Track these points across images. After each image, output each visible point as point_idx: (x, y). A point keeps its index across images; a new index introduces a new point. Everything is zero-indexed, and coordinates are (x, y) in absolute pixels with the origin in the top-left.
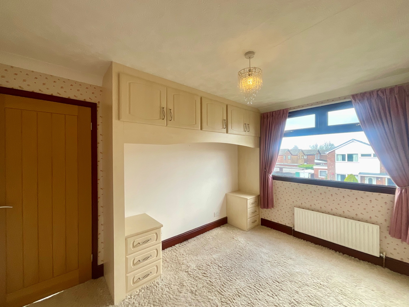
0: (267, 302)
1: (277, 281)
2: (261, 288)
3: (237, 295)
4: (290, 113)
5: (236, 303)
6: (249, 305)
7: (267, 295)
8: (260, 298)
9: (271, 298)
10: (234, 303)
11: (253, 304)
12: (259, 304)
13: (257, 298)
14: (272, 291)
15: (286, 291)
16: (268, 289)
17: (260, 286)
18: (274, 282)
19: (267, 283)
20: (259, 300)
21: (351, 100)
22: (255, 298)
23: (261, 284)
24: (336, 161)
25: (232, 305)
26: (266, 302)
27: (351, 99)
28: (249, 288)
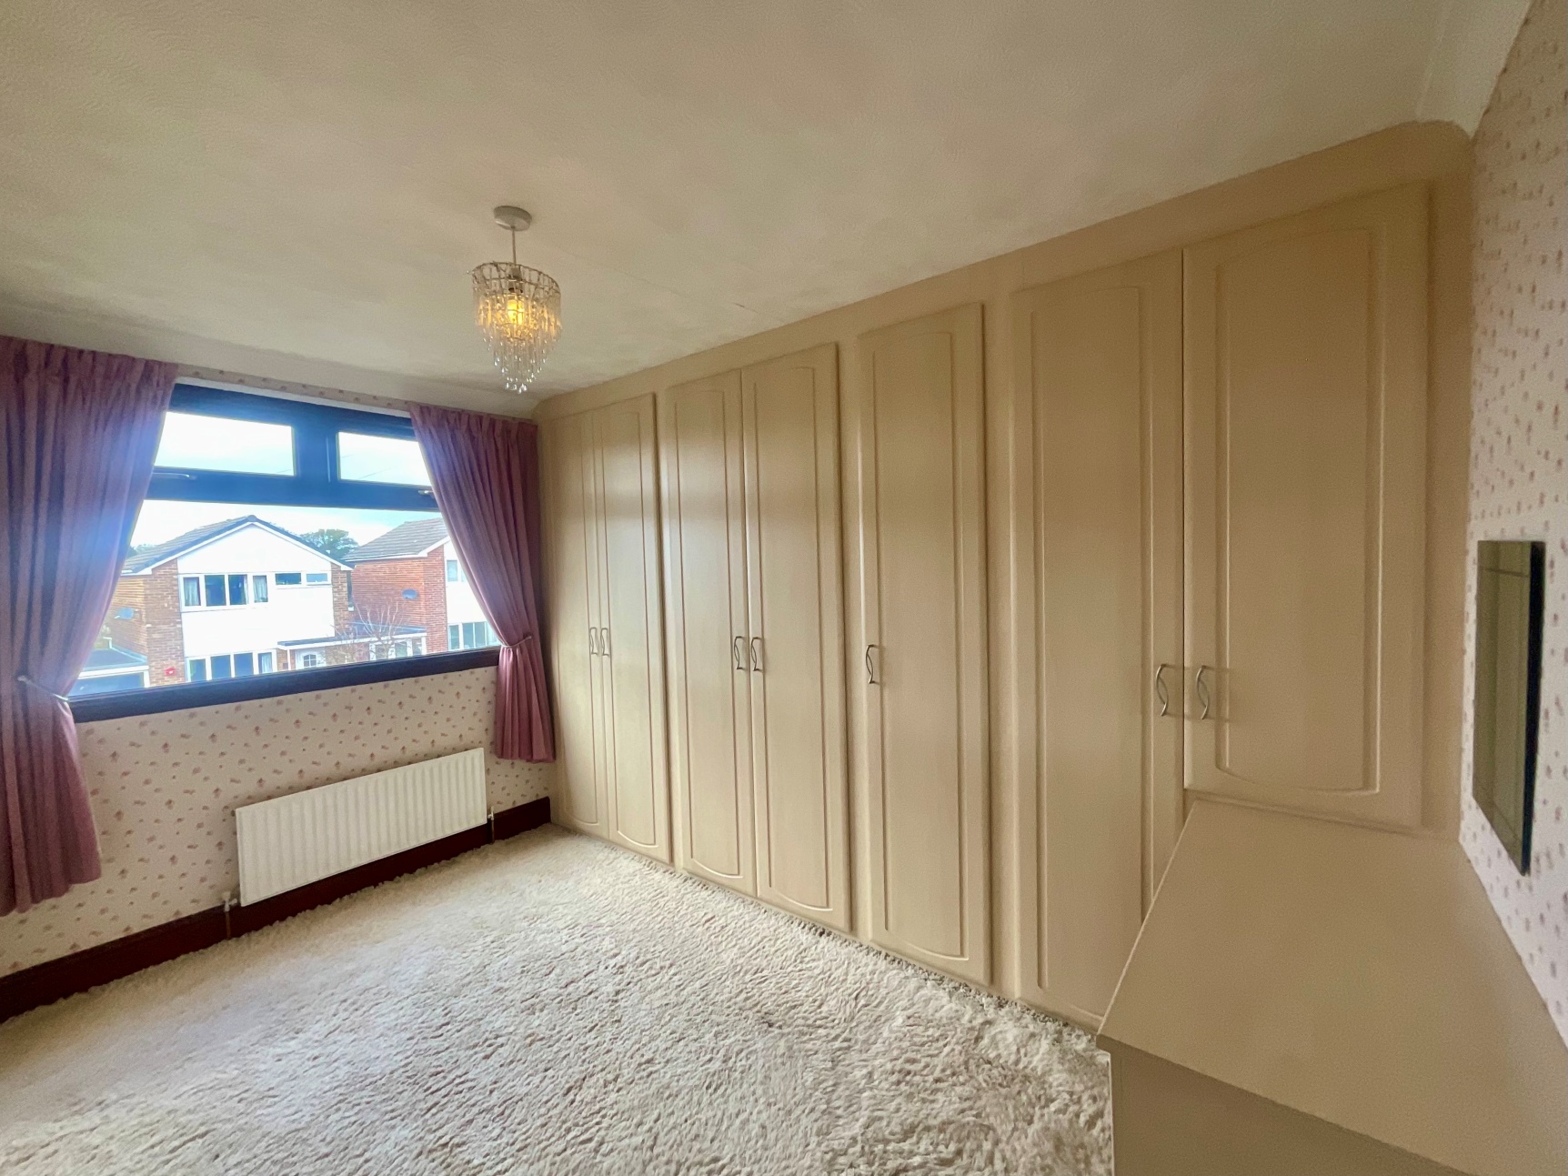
0: (512, 1062)
1: (441, 1027)
2: (449, 1072)
3: (451, 1151)
4: (180, 388)
5: (487, 1155)
6: (507, 1112)
7: (484, 1061)
8: (493, 1078)
9: (501, 1050)
10: (484, 1164)
11: (510, 1101)
12: (511, 1084)
13: (490, 1088)
14: (475, 1046)
15: (488, 1012)
16: (462, 1054)
17: (442, 1074)
18: (442, 1035)
19: (438, 1053)
20: (495, 1083)
21: (409, 417)
22: (488, 1093)
23: (433, 1070)
24: (184, 608)
25: (491, 1168)
26: (512, 1067)
27: (412, 414)
28: (434, 1110)
